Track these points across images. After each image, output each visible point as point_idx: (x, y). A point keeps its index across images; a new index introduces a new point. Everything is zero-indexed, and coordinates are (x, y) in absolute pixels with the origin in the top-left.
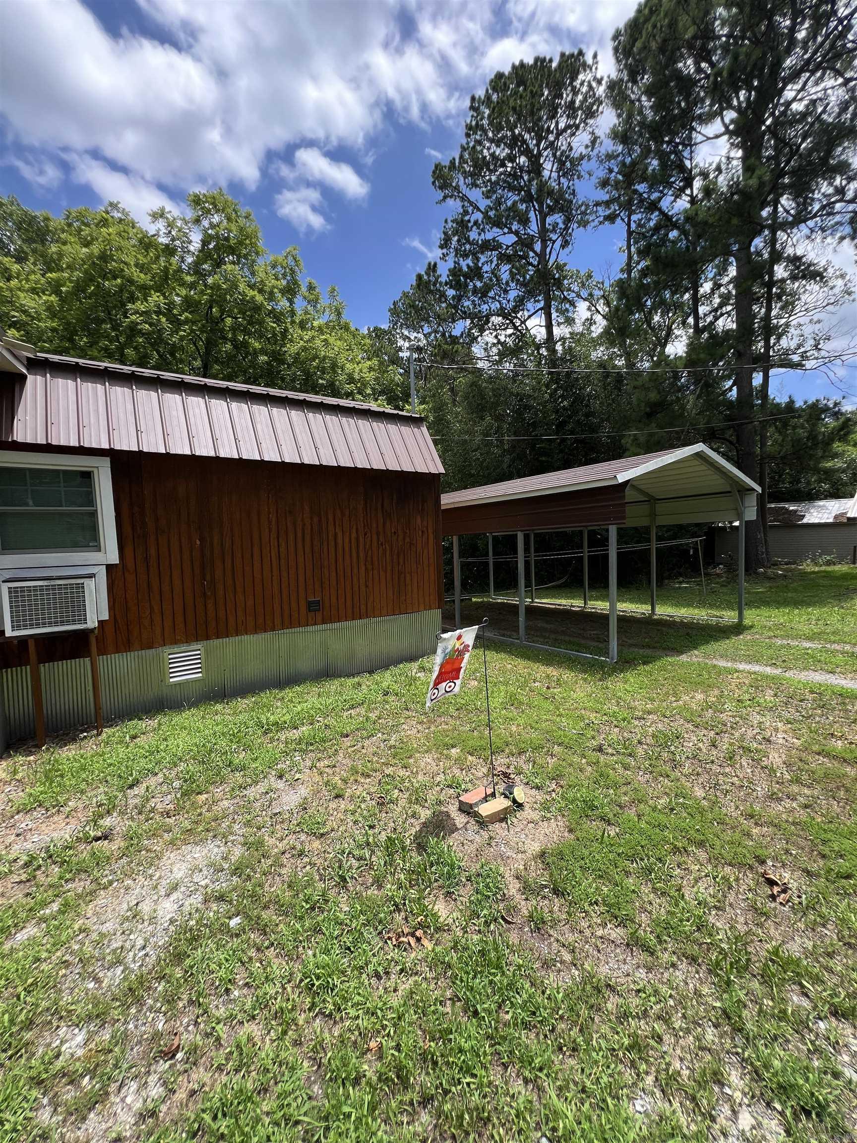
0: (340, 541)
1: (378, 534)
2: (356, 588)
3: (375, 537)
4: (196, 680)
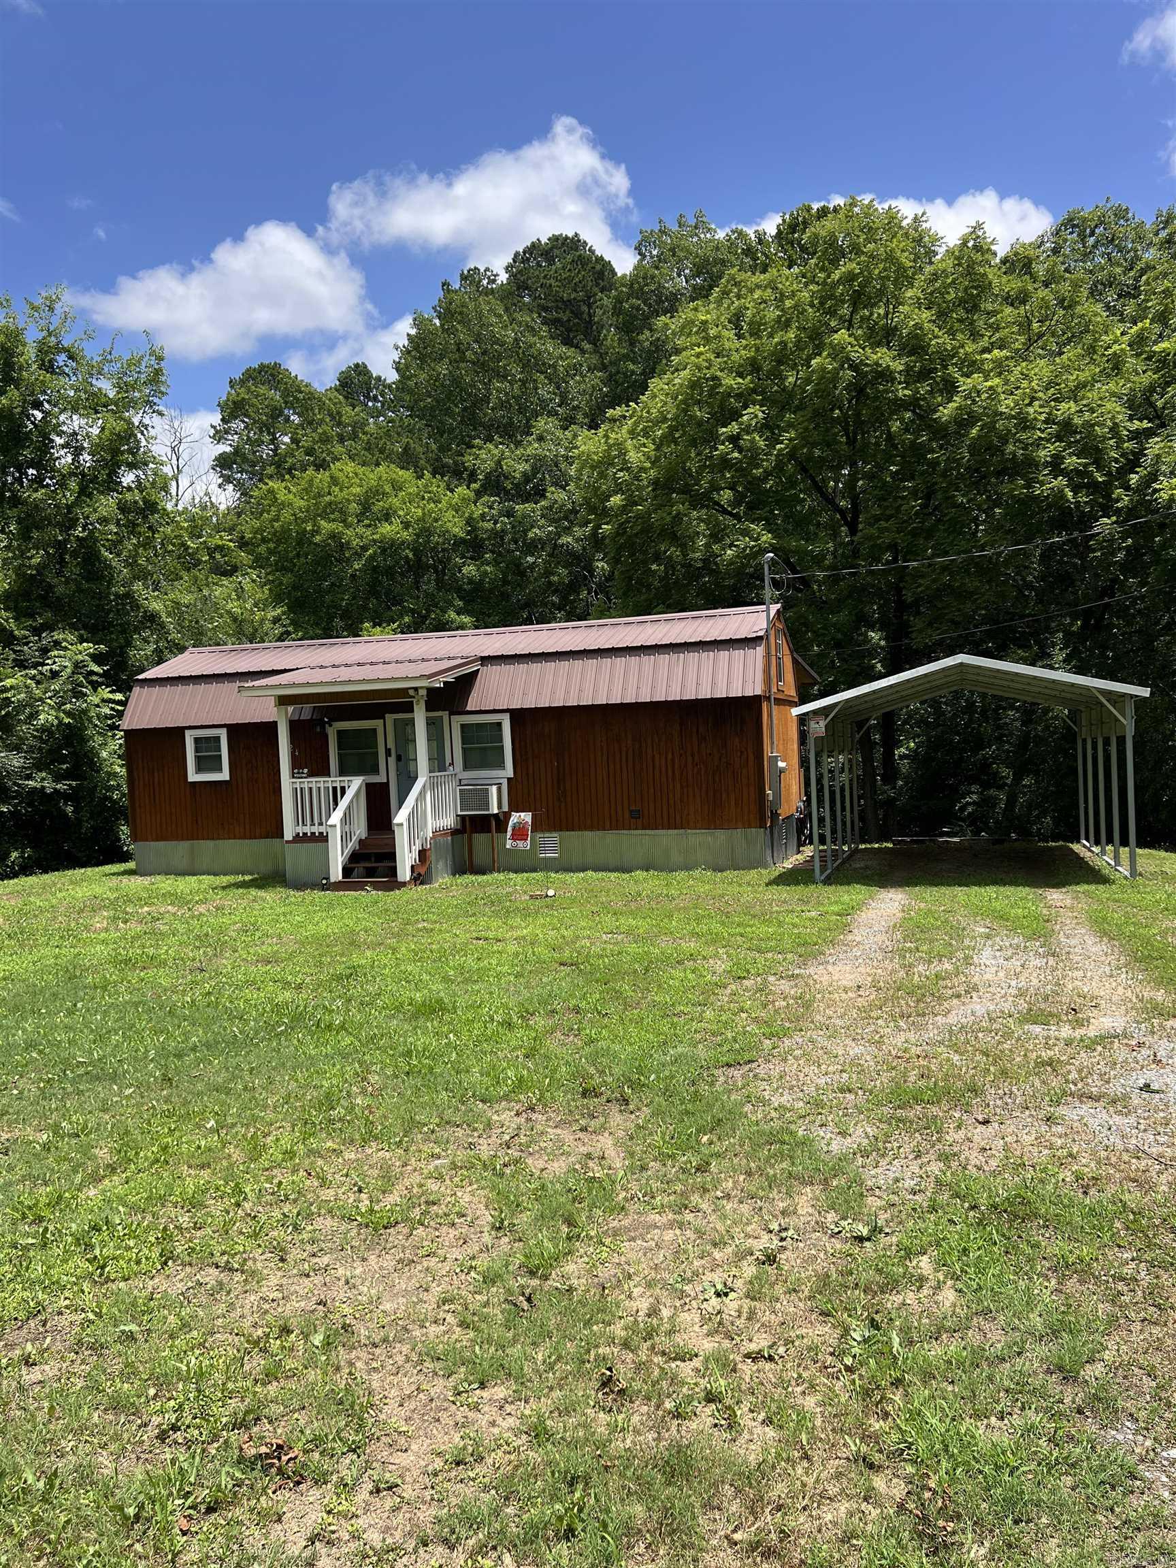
0: (657, 763)
1: (693, 755)
2: (672, 802)
3: (690, 759)
4: (555, 858)
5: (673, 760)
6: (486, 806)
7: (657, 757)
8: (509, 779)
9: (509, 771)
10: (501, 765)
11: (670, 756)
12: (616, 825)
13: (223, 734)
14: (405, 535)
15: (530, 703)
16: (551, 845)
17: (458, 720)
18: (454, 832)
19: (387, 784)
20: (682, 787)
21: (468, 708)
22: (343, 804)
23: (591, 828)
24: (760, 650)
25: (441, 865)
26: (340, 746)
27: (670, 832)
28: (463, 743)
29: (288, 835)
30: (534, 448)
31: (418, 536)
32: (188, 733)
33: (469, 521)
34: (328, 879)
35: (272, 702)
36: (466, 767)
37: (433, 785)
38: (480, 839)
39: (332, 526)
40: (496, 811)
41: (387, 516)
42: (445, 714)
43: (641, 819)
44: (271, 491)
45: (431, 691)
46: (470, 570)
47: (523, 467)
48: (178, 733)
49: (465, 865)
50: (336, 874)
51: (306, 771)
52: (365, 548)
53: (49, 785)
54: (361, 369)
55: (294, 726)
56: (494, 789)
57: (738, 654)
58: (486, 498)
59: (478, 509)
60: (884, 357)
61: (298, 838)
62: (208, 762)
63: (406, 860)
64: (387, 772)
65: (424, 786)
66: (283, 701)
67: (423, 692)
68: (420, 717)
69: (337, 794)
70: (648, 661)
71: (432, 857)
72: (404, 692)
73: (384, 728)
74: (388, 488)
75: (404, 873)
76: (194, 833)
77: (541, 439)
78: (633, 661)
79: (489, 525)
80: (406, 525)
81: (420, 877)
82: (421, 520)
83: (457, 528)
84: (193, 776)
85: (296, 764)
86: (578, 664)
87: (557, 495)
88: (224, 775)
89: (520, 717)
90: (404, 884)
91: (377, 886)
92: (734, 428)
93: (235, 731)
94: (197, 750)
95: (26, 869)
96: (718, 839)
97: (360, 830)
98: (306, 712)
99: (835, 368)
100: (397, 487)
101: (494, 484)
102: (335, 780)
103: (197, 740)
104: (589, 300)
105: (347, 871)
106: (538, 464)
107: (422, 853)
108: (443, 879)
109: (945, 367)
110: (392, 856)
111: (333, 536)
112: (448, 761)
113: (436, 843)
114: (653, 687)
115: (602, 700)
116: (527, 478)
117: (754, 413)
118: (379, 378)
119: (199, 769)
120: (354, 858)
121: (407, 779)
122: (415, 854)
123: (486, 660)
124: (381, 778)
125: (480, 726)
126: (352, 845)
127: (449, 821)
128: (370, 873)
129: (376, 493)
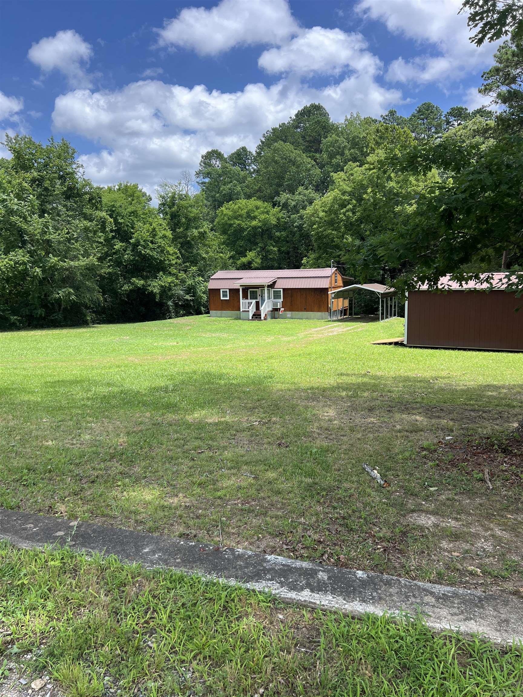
1: (316, 298)
2: (312, 307)
4: (290, 316)
5: (312, 299)
6: (277, 306)
8: (282, 301)
10: (280, 298)
12: (302, 311)
13: (228, 290)
14: (259, 224)
15: (286, 287)
16: (289, 314)
17: (273, 290)
18: (271, 311)
20: (313, 304)
21: (275, 288)
22: (251, 306)
23: (297, 311)
24: (329, 279)
25: (269, 317)
26: (250, 294)
27: (311, 312)
28: (274, 294)
29: (241, 311)
30: (297, 197)
31: (263, 225)
32: (221, 290)
33: (278, 219)
34: (249, 319)
36: (274, 299)
37: (268, 302)
38: (276, 312)
39: (239, 222)
40: (279, 307)
41: (254, 218)
42: (271, 289)
43: (306, 310)
46: (278, 234)
47: (294, 203)
48: (219, 289)
49: (273, 317)
50: (251, 318)
52: (248, 228)
53: (189, 298)
54: (244, 149)
55: (243, 289)
56: (279, 303)
57: (325, 279)
58: (283, 211)
59: (281, 215)
61: (243, 311)
62: (225, 296)
63: (263, 316)
64: (259, 299)
65: (266, 302)
66: (241, 286)
67: (267, 285)
68: (266, 289)
69: (250, 304)
70: (309, 279)
72: (263, 285)
73: (259, 291)
74: (255, 209)
75: (262, 318)
76: (222, 309)
77: (299, 194)
78: (306, 279)
79: (283, 220)
80: (260, 221)
81: (265, 319)
82: (264, 220)
83: (274, 221)
84: (222, 298)
85: (243, 298)
86: (296, 279)
88: (228, 298)
89: (284, 290)
90: (262, 320)
91: (258, 320)
93: (230, 290)
94: (223, 293)
95: (183, 315)
96: (319, 314)
97: (255, 310)
98: (244, 287)
102: (250, 301)
103: (223, 291)
104: (320, 135)
105: (252, 318)
106: (298, 202)
107: (266, 315)
108: (269, 319)
110: (260, 315)
112: (271, 298)
113: (268, 313)
114: (309, 285)
115: (300, 287)
116: (294, 206)
118: (250, 152)
119: (223, 297)
120: (254, 315)
121: (263, 301)
123: (279, 278)
124: (258, 300)
125: (277, 291)
126: (253, 313)
127: (271, 309)
128: (256, 318)
129: (251, 211)
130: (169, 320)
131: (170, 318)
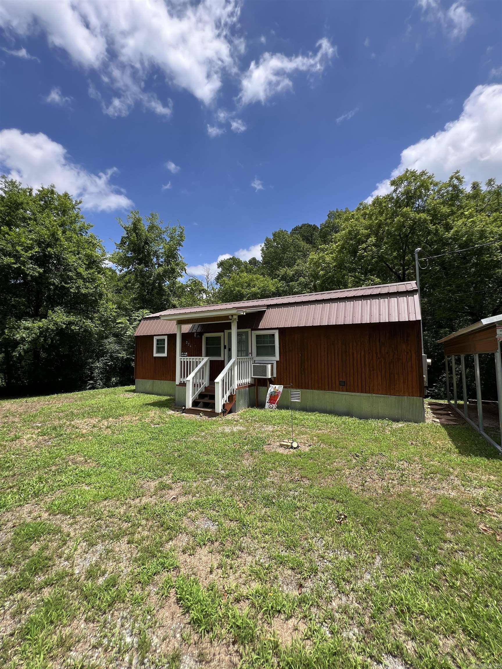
0: (355, 357)
2: (364, 378)
4: (298, 402)
5: (365, 355)
6: (265, 373)
7: (355, 353)
8: (277, 361)
9: (277, 358)
10: (273, 354)
11: (363, 353)
12: (331, 388)
13: (166, 338)
15: (288, 325)
16: (297, 395)
17: (255, 333)
18: (250, 386)
19: (224, 361)
20: (370, 370)
21: (259, 327)
22: (196, 370)
23: (319, 388)
24: (416, 297)
25: (241, 402)
26: (207, 344)
27: (362, 394)
28: (257, 344)
29: (177, 383)
30: (296, 267)
31: (262, 291)
32: (155, 337)
33: (277, 288)
34: (185, 406)
35: (175, 322)
36: (258, 354)
37: (239, 362)
40: (270, 377)
42: (249, 330)
43: (345, 386)
44: (224, 281)
45: (240, 317)
47: (292, 273)
48: (152, 337)
49: (254, 403)
50: (189, 404)
51: (186, 353)
54: (254, 259)
55: (190, 335)
56: (269, 366)
57: (403, 299)
58: (281, 282)
60: (423, 216)
62: (160, 349)
63: (220, 402)
64: (224, 356)
65: (234, 363)
66: (181, 322)
67: (235, 317)
71: (237, 398)
72: (226, 317)
73: (224, 336)
74: (255, 279)
75: (219, 408)
76: (154, 377)
77: (298, 265)
78: (342, 304)
79: (282, 289)
81: (228, 410)
82: (263, 287)
84: (155, 355)
86: (313, 307)
87: (302, 279)
88: (165, 355)
89: (283, 331)
90: (218, 414)
91: (206, 414)
92: (364, 245)
93: (168, 337)
94: (157, 344)
95: (116, 385)
96: (390, 400)
98: (195, 329)
99: (404, 220)
100: (257, 279)
101: (284, 278)
102: (197, 358)
103: (158, 340)
104: (312, 235)
105: (195, 403)
106: (297, 272)
107: (231, 398)
108: (241, 410)
109: (446, 220)
110: (214, 397)
111: (239, 291)
112: (250, 351)
113: (239, 392)
114: (353, 317)
115: (325, 323)
116: (293, 275)
117: (372, 239)
118: (258, 261)
119: (158, 352)
120: (197, 398)
122: (226, 397)
123: (269, 306)
125: (264, 336)
127: (248, 380)
128: (204, 407)
129: (251, 280)
130: (92, 392)
131: (93, 388)
